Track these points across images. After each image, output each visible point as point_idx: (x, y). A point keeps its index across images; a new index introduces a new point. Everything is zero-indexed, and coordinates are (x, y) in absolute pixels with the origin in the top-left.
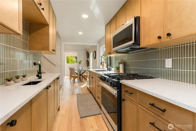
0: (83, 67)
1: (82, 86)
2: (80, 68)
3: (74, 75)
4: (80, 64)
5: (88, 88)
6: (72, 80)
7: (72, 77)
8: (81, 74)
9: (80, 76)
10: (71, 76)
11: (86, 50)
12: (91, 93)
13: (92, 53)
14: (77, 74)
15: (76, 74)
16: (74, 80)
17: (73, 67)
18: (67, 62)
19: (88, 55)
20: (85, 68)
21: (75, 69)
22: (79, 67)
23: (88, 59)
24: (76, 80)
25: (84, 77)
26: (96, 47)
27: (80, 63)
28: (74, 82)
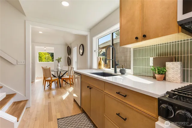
0: (62, 67)
1: (64, 97)
2: (60, 68)
3: (50, 79)
4: (59, 62)
5: (75, 101)
6: (47, 85)
7: (47, 82)
8: (61, 75)
9: (59, 78)
10: (45, 80)
11: (66, 44)
12: (84, 112)
13: (76, 47)
14: (55, 76)
15: (52, 76)
16: (50, 85)
17: (48, 67)
18: (39, 60)
19: (69, 50)
20: (66, 68)
21: (51, 69)
22: (58, 66)
23: (69, 56)
24: (53, 85)
25: (65, 80)
26: (85, 37)
27: (59, 60)
28: (50, 88)
